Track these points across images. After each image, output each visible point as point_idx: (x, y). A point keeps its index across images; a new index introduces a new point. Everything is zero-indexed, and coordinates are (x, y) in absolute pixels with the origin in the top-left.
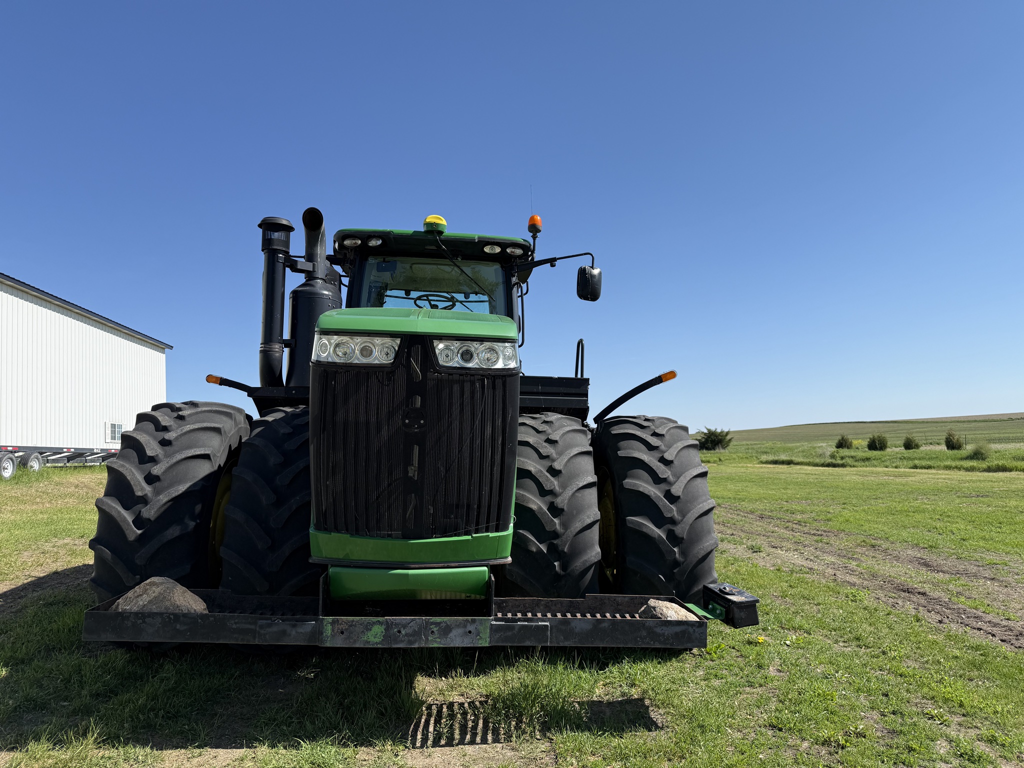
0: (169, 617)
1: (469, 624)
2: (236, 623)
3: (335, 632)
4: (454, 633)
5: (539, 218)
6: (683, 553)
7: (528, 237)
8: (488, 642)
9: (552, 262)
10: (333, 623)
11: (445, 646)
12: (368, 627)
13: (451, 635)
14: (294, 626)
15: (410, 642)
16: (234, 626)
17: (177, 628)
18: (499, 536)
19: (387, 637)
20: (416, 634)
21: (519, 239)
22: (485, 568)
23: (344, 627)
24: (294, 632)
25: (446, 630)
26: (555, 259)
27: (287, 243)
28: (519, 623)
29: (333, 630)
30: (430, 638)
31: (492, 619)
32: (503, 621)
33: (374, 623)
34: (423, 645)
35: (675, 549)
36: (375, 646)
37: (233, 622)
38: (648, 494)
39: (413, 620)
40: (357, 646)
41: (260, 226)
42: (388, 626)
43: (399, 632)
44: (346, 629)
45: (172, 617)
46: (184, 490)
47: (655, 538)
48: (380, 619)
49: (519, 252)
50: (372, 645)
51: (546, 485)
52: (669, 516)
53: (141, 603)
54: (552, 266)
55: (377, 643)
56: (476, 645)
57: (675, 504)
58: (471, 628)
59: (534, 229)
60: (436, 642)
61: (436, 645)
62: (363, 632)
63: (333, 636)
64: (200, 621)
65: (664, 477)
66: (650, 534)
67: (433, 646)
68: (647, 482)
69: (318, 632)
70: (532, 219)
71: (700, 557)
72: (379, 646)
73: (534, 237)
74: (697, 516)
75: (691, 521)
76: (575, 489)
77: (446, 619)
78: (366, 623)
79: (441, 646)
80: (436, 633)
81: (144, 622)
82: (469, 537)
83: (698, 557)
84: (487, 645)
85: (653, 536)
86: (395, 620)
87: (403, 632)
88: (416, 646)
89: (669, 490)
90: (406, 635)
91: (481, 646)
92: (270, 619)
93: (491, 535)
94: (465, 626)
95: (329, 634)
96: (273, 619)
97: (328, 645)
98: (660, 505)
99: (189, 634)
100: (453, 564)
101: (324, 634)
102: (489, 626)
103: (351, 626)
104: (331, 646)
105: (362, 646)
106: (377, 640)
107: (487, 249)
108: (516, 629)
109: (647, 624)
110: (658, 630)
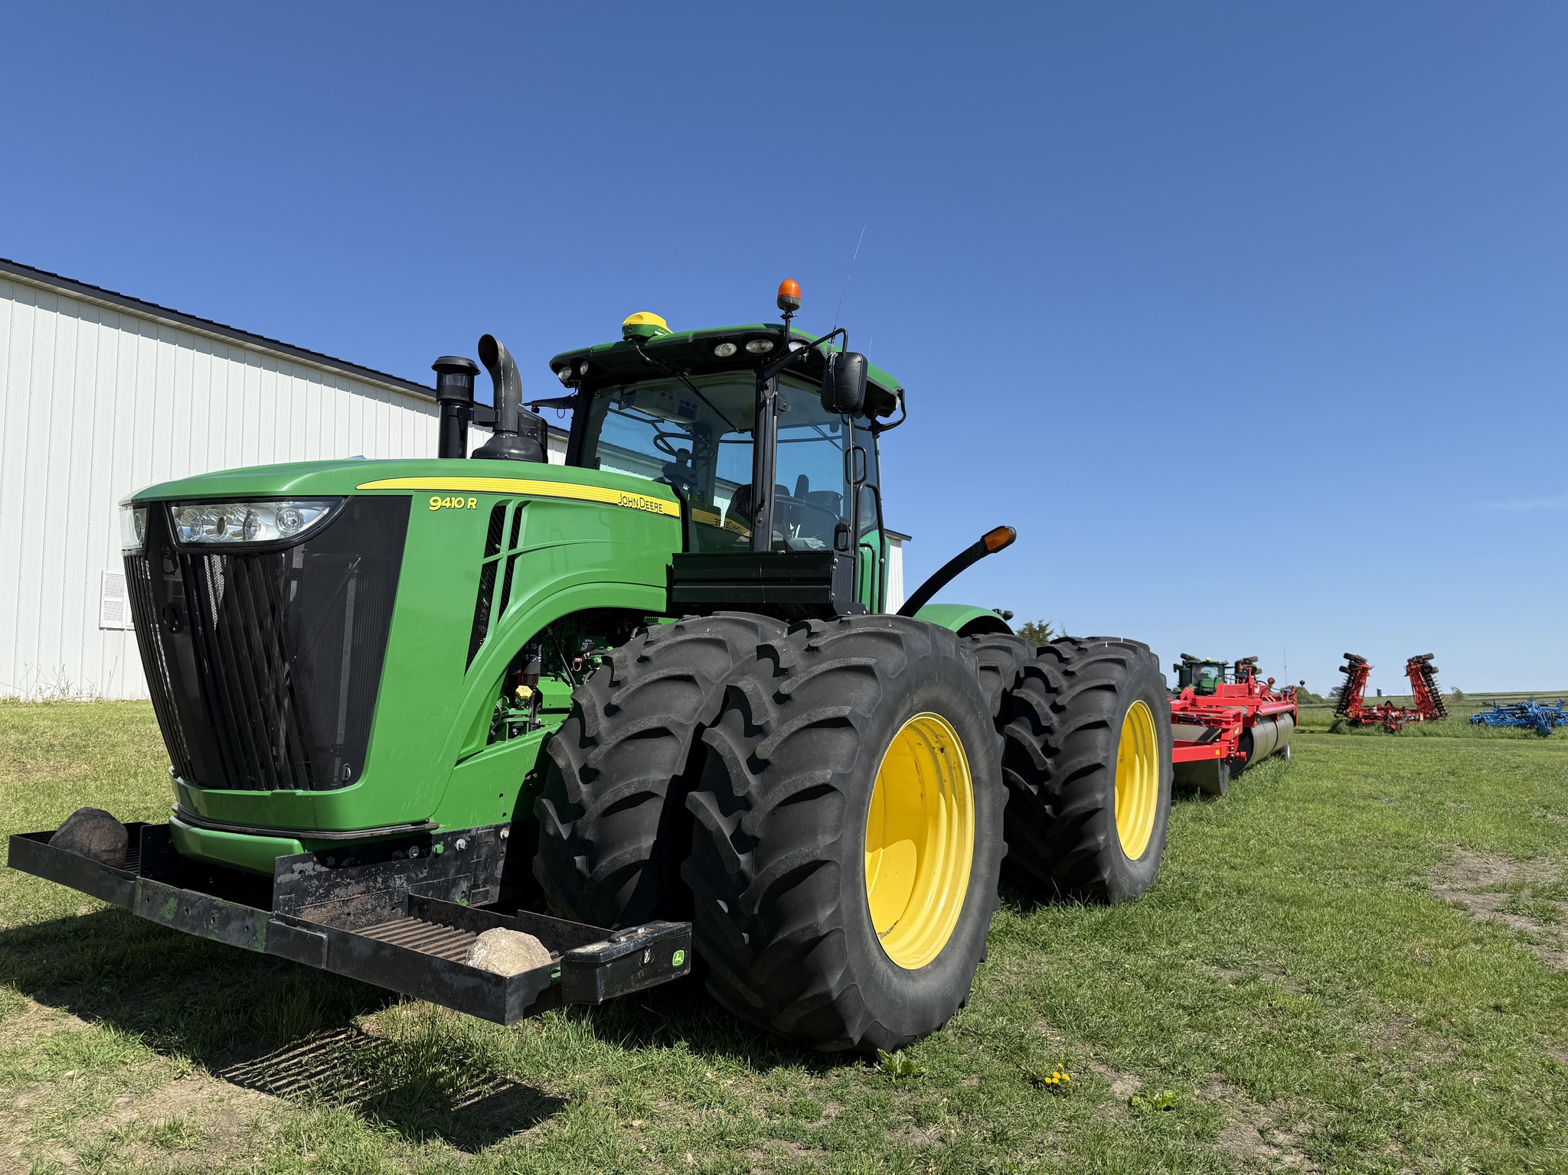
1: (247, 917)
3: (144, 898)
4: (234, 925)
5: (793, 285)
6: (758, 864)
7: (776, 317)
8: (264, 947)
10: (145, 885)
11: (222, 942)
12: (166, 899)
13: (230, 927)
14: (120, 883)
15: (193, 928)
18: (312, 797)
19: (177, 915)
20: (200, 918)
21: (757, 323)
22: (296, 842)
23: (150, 893)
24: (119, 892)
25: (226, 920)
27: (470, 391)
28: (298, 928)
29: (142, 895)
30: (210, 927)
31: (272, 915)
32: (283, 922)
33: (171, 895)
34: (203, 935)
35: (742, 857)
36: (167, 925)
38: (721, 753)
39: (201, 898)
40: (156, 920)
41: (434, 368)
42: (181, 901)
43: (187, 911)
44: (152, 897)
47: (711, 832)
48: (176, 890)
49: (769, 345)
50: (166, 922)
51: (589, 731)
52: (740, 794)
55: (169, 922)
56: (251, 949)
57: (762, 773)
58: (249, 922)
59: (787, 306)
60: (214, 933)
61: (214, 938)
62: (162, 903)
63: (142, 902)
65: (759, 723)
66: (705, 825)
67: (211, 938)
69: (132, 896)
70: (782, 288)
71: (778, 877)
72: (170, 925)
73: (786, 317)
74: (783, 798)
75: (770, 808)
76: (621, 738)
77: (229, 903)
78: (165, 892)
79: (219, 940)
80: (217, 921)
82: (268, 793)
83: (775, 876)
84: (261, 950)
85: (711, 828)
86: (187, 893)
87: (190, 913)
88: (197, 933)
90: (192, 917)
91: (255, 950)
92: (107, 870)
93: (300, 792)
94: (244, 919)
95: (139, 900)
96: (110, 871)
97: (137, 913)
98: (733, 772)
100: (250, 830)
101: (136, 899)
102: (265, 924)
103: (156, 893)
104: (139, 915)
105: (159, 922)
106: (170, 917)
107: (720, 351)
108: (292, 934)
109: (433, 964)
110: (446, 977)
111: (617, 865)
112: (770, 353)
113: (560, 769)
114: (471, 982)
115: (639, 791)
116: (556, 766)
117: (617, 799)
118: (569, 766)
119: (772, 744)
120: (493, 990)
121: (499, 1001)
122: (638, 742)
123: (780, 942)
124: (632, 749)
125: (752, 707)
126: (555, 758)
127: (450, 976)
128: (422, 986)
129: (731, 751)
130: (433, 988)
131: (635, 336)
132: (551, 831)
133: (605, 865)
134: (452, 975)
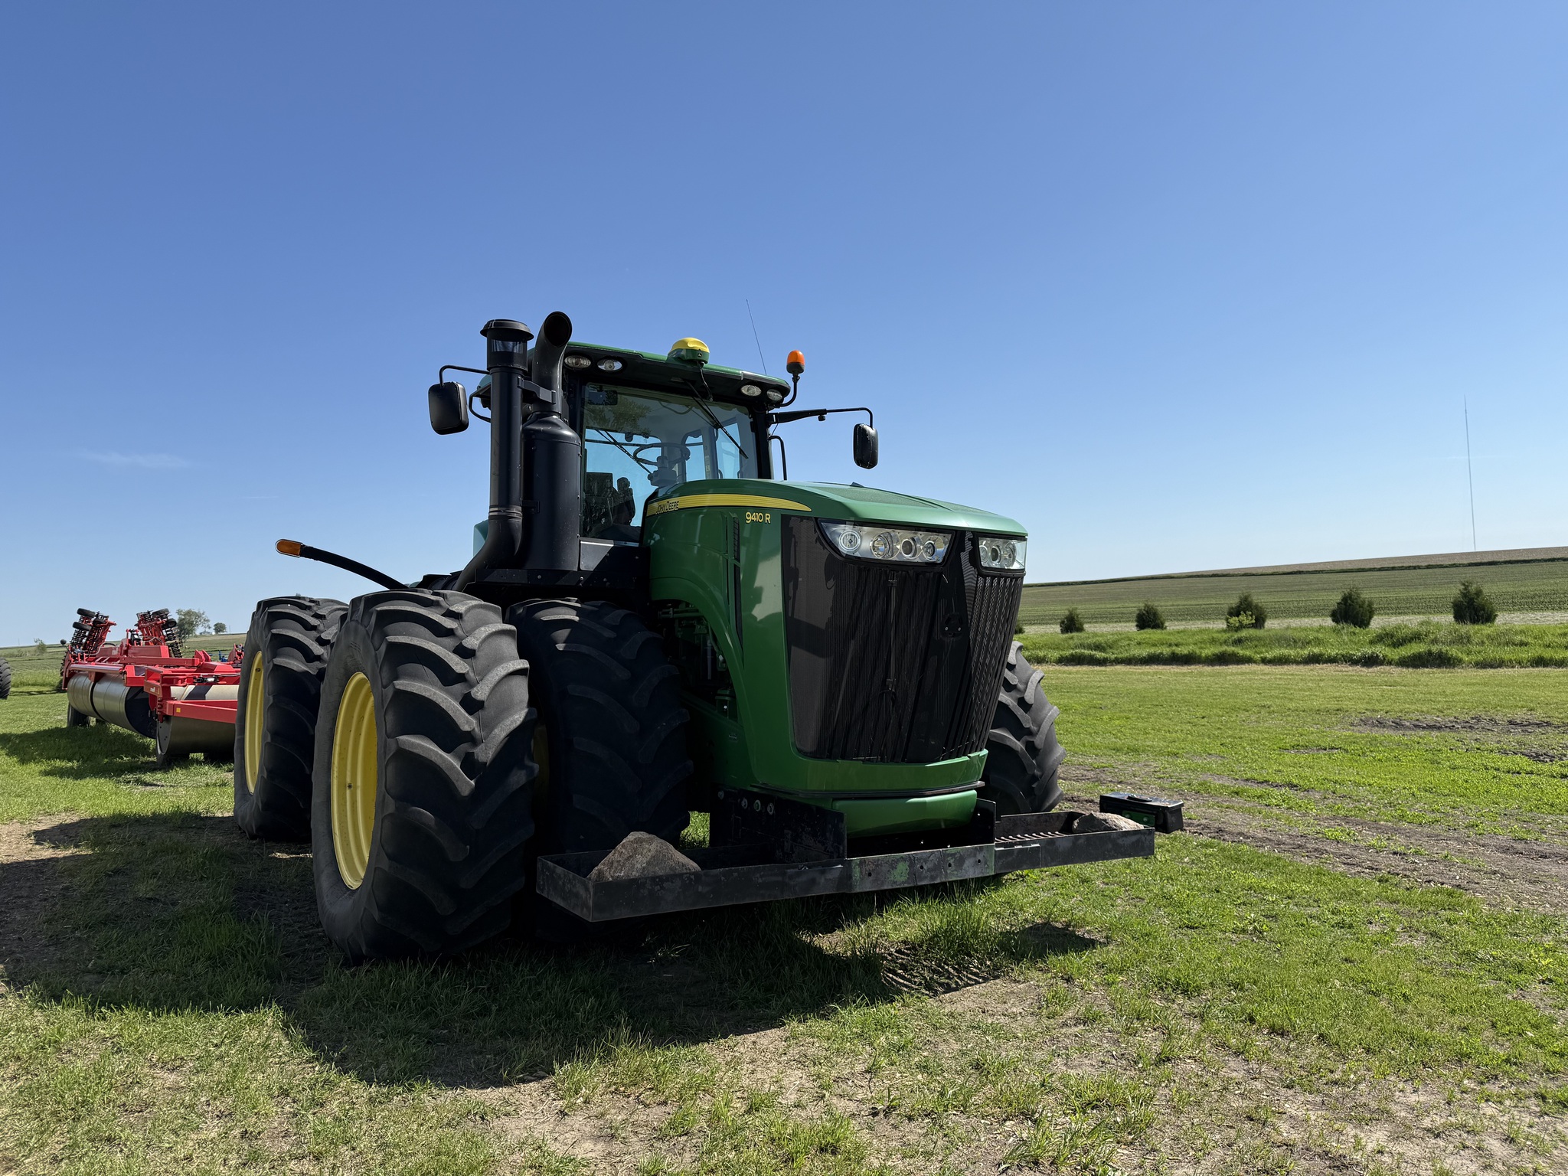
0: (689, 878)
1: (977, 853)
2: (761, 877)
3: (864, 874)
4: (968, 863)
6: (1039, 766)
8: (993, 870)
9: (821, 414)
10: (861, 864)
11: (961, 878)
12: (893, 865)
13: (965, 866)
14: (823, 872)
15: (933, 878)
16: (760, 881)
17: (700, 890)
19: (913, 875)
20: (936, 868)
22: (974, 792)
23: (871, 867)
24: (823, 880)
25: (960, 861)
26: (825, 412)
28: (1016, 847)
29: (861, 872)
30: (948, 872)
31: (995, 845)
33: (897, 861)
34: (943, 880)
35: (1034, 762)
36: (902, 886)
37: (758, 875)
39: (932, 853)
40: (885, 888)
42: (912, 862)
43: (922, 867)
44: (873, 870)
45: (692, 877)
47: (1016, 751)
48: (903, 855)
50: (900, 885)
52: (1026, 726)
54: (821, 419)
55: (903, 883)
56: (986, 875)
57: (1030, 712)
58: (980, 857)
59: (795, 368)
60: (953, 874)
62: (889, 871)
63: (862, 879)
64: (723, 878)
65: (1015, 684)
67: (951, 879)
69: (846, 876)
70: (794, 354)
72: (906, 885)
73: (796, 380)
77: (959, 848)
78: (890, 861)
79: (959, 879)
80: (953, 864)
81: (662, 888)
82: (965, 758)
84: (993, 874)
86: (916, 854)
87: (925, 867)
88: (938, 881)
89: (1023, 698)
90: (929, 870)
91: (989, 874)
92: (797, 867)
94: (975, 856)
95: (858, 878)
96: (800, 866)
97: (858, 890)
98: (1016, 714)
99: (712, 896)
101: (854, 878)
102: (991, 853)
103: (877, 866)
104: (861, 891)
105: (890, 887)
106: (903, 879)
107: (744, 390)
108: (1016, 852)
109: (1112, 837)
120: (1147, 838)
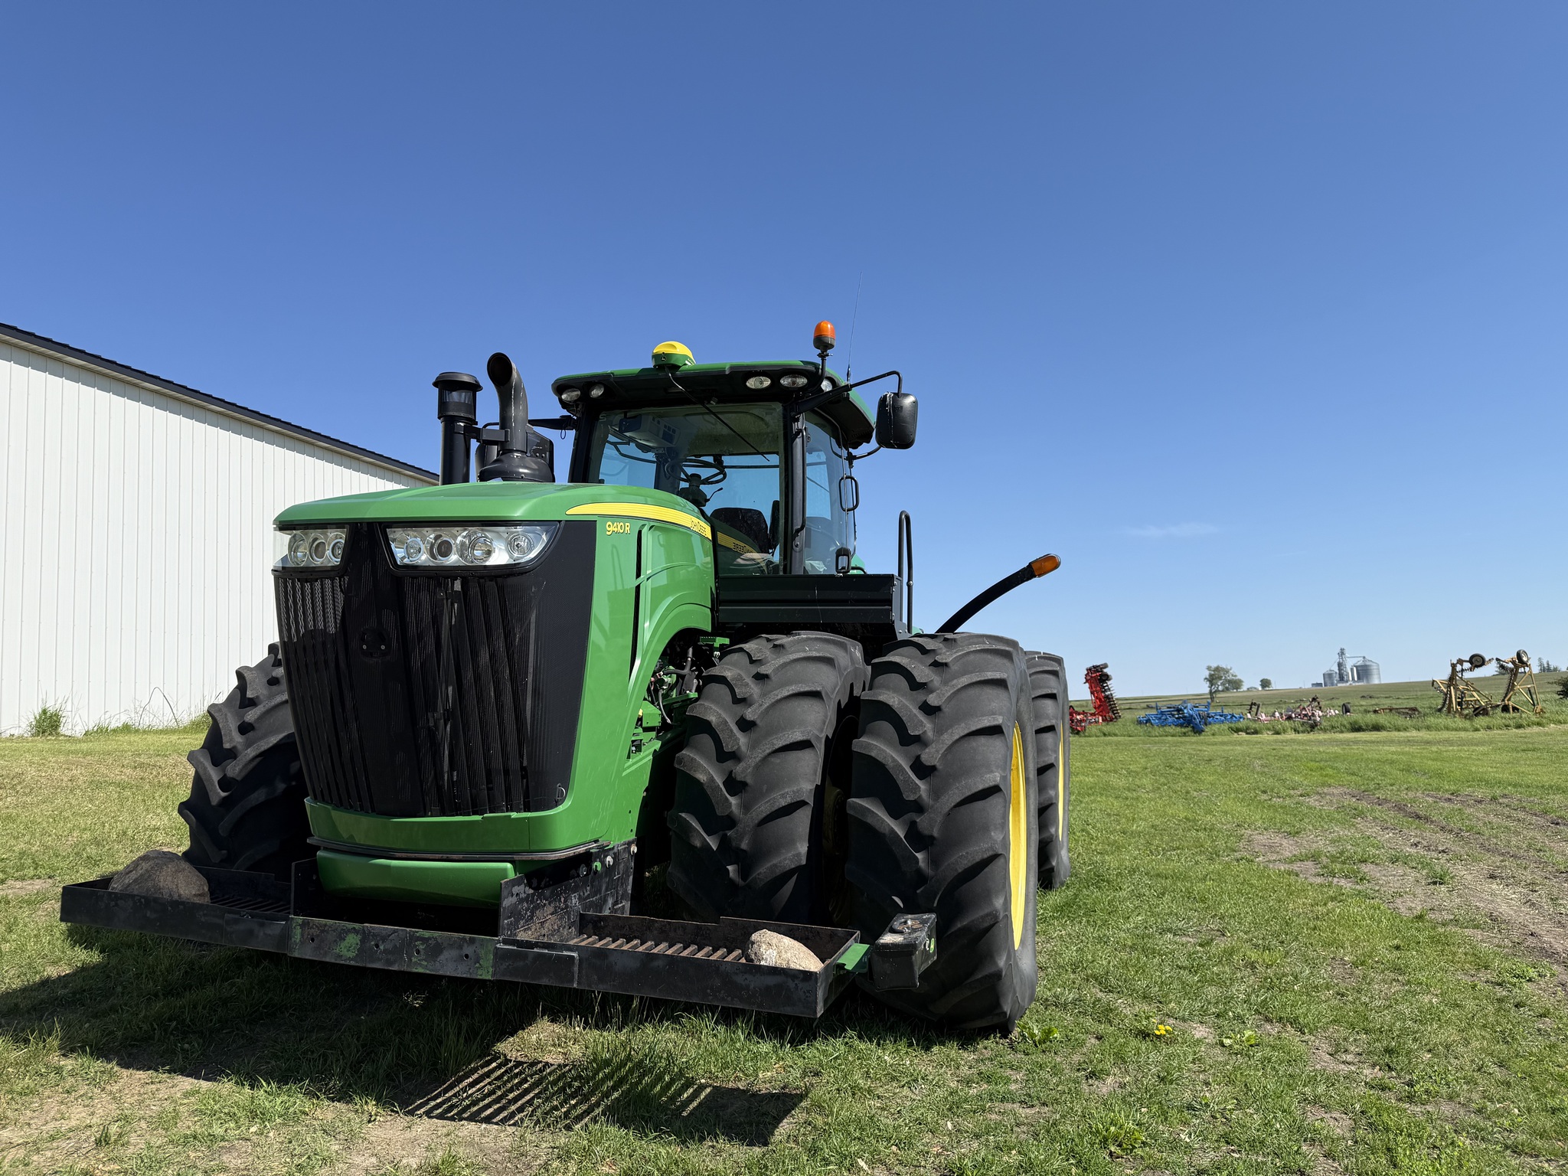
0: (140, 901)
1: (465, 945)
2: (204, 915)
3: (305, 937)
4: (446, 955)
5: (829, 326)
6: (934, 861)
7: (813, 355)
8: (490, 973)
10: (304, 925)
11: (432, 973)
12: (341, 936)
13: (442, 957)
14: (262, 925)
15: (389, 962)
16: (203, 919)
17: (148, 915)
18: (528, 818)
19: (362, 951)
20: (397, 951)
21: (795, 360)
22: (509, 865)
23: (315, 932)
24: (261, 934)
25: (435, 950)
27: (472, 407)
28: (535, 950)
29: (302, 935)
30: (414, 960)
31: (499, 940)
32: (514, 945)
33: (349, 931)
34: (405, 968)
35: (919, 856)
36: (347, 963)
37: (201, 913)
38: (883, 762)
39: (395, 931)
40: (327, 960)
41: (435, 384)
42: (365, 936)
43: (377, 946)
44: (318, 936)
45: (143, 900)
46: (275, 742)
47: (884, 834)
48: (357, 926)
49: (802, 381)
50: (345, 960)
51: (727, 745)
52: (912, 798)
53: (127, 881)
55: (350, 959)
56: (474, 977)
57: (928, 779)
58: (468, 950)
59: (822, 344)
60: (421, 965)
61: (420, 970)
62: (335, 941)
63: (302, 943)
64: (170, 908)
65: (917, 733)
66: (877, 828)
67: (416, 971)
68: (889, 743)
69: (285, 937)
70: (818, 328)
71: (960, 871)
72: (352, 963)
73: (823, 356)
74: (958, 800)
75: (946, 809)
76: (768, 751)
77: (436, 934)
78: (339, 929)
79: (428, 972)
80: (422, 952)
81: (117, 905)
82: (478, 818)
83: (956, 870)
84: (489, 977)
85: (882, 830)
86: (373, 929)
87: (382, 947)
88: (395, 968)
89: (918, 757)
90: (385, 951)
91: (480, 977)
92: (238, 913)
93: (514, 815)
94: (461, 947)
95: (298, 941)
96: (242, 914)
97: (296, 955)
98: (900, 779)
99: (158, 924)
100: (454, 857)
101: (293, 939)
102: (492, 950)
103: (323, 931)
104: (299, 956)
105: (333, 961)
106: (351, 955)
107: (751, 383)
108: (530, 958)
109: (722, 968)
110: (739, 979)
111: (777, 871)
112: (803, 388)
113: (702, 783)
114: (771, 981)
115: (795, 800)
116: (698, 781)
117: (773, 809)
118: (712, 780)
119: (937, 751)
120: (800, 985)
121: (808, 994)
122: (782, 755)
123: (959, 929)
124: (778, 761)
125: (904, 719)
126: (692, 773)
127: (744, 977)
128: (709, 991)
129: (894, 760)
130: (722, 992)
131: (665, 364)
132: (698, 844)
133: (764, 871)
134: (747, 976)
